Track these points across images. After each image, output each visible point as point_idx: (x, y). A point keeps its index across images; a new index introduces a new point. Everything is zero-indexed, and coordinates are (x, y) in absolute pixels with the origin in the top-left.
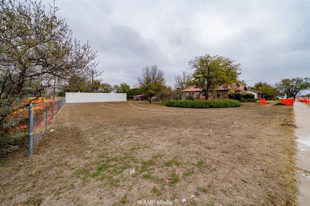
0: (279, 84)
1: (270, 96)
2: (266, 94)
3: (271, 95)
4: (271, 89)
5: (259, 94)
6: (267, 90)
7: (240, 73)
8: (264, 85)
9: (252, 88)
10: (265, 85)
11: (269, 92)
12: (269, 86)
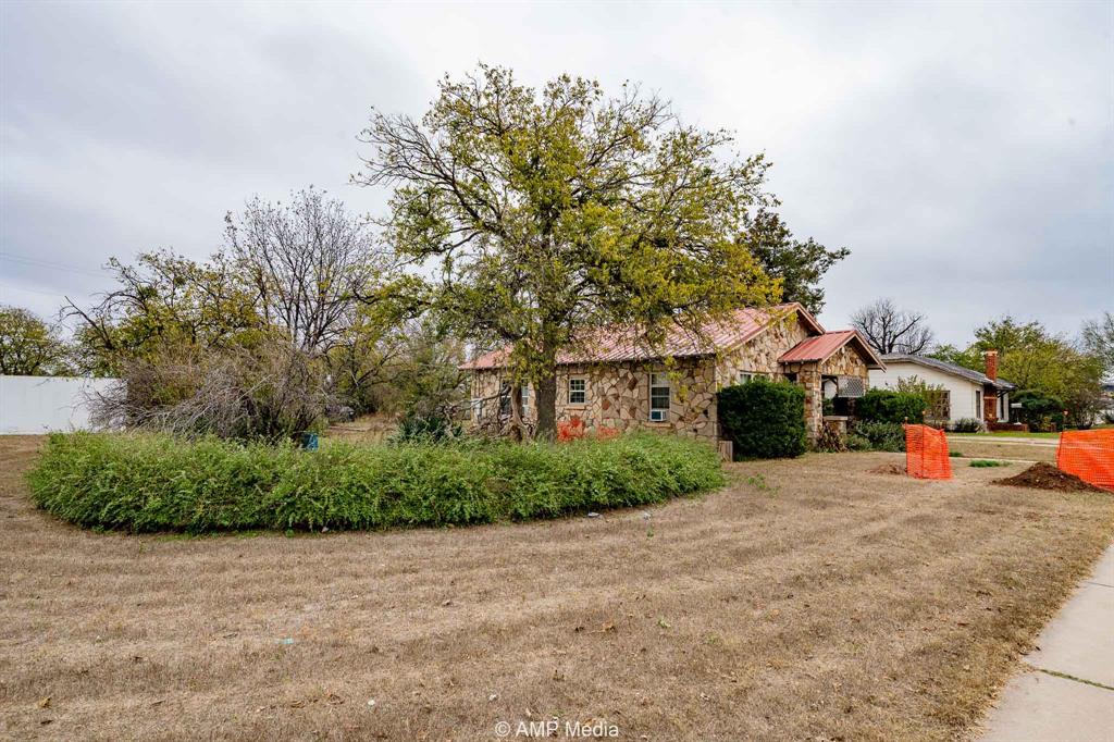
0: (1102, 332)
1: (1053, 408)
2: (1030, 396)
3: (1059, 400)
4: (1067, 366)
5: (989, 389)
6: (1041, 367)
7: (844, 253)
8: (1028, 340)
9: (960, 360)
10: (1034, 337)
11: (1052, 384)
12: (1053, 347)
